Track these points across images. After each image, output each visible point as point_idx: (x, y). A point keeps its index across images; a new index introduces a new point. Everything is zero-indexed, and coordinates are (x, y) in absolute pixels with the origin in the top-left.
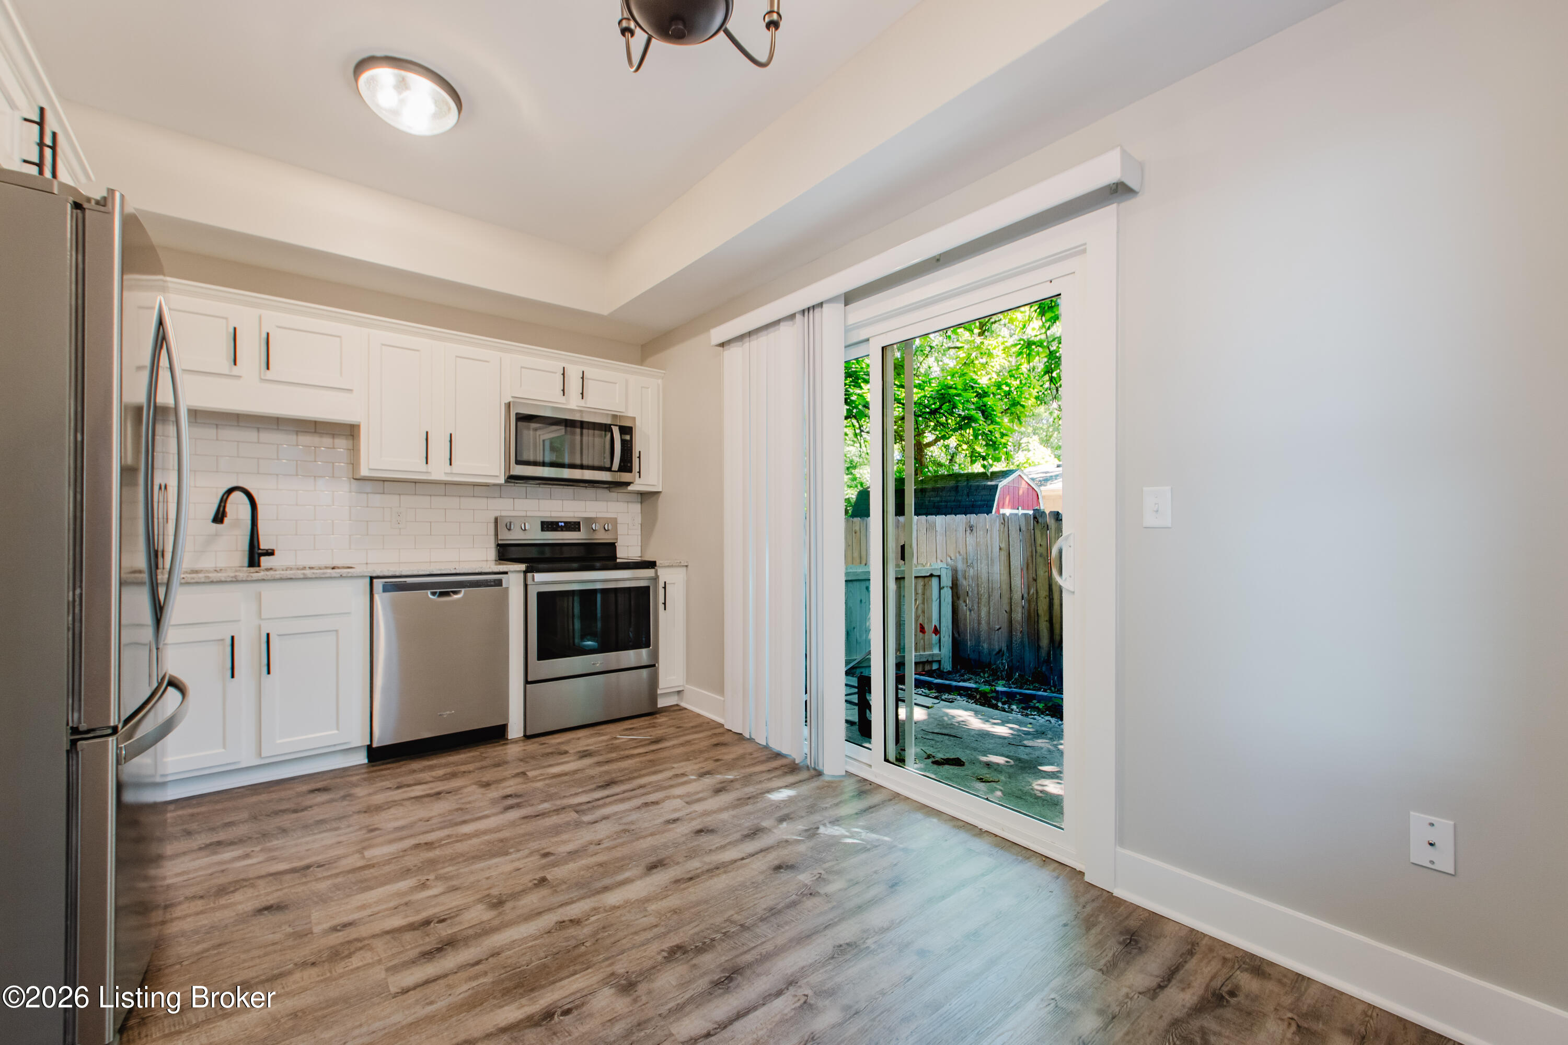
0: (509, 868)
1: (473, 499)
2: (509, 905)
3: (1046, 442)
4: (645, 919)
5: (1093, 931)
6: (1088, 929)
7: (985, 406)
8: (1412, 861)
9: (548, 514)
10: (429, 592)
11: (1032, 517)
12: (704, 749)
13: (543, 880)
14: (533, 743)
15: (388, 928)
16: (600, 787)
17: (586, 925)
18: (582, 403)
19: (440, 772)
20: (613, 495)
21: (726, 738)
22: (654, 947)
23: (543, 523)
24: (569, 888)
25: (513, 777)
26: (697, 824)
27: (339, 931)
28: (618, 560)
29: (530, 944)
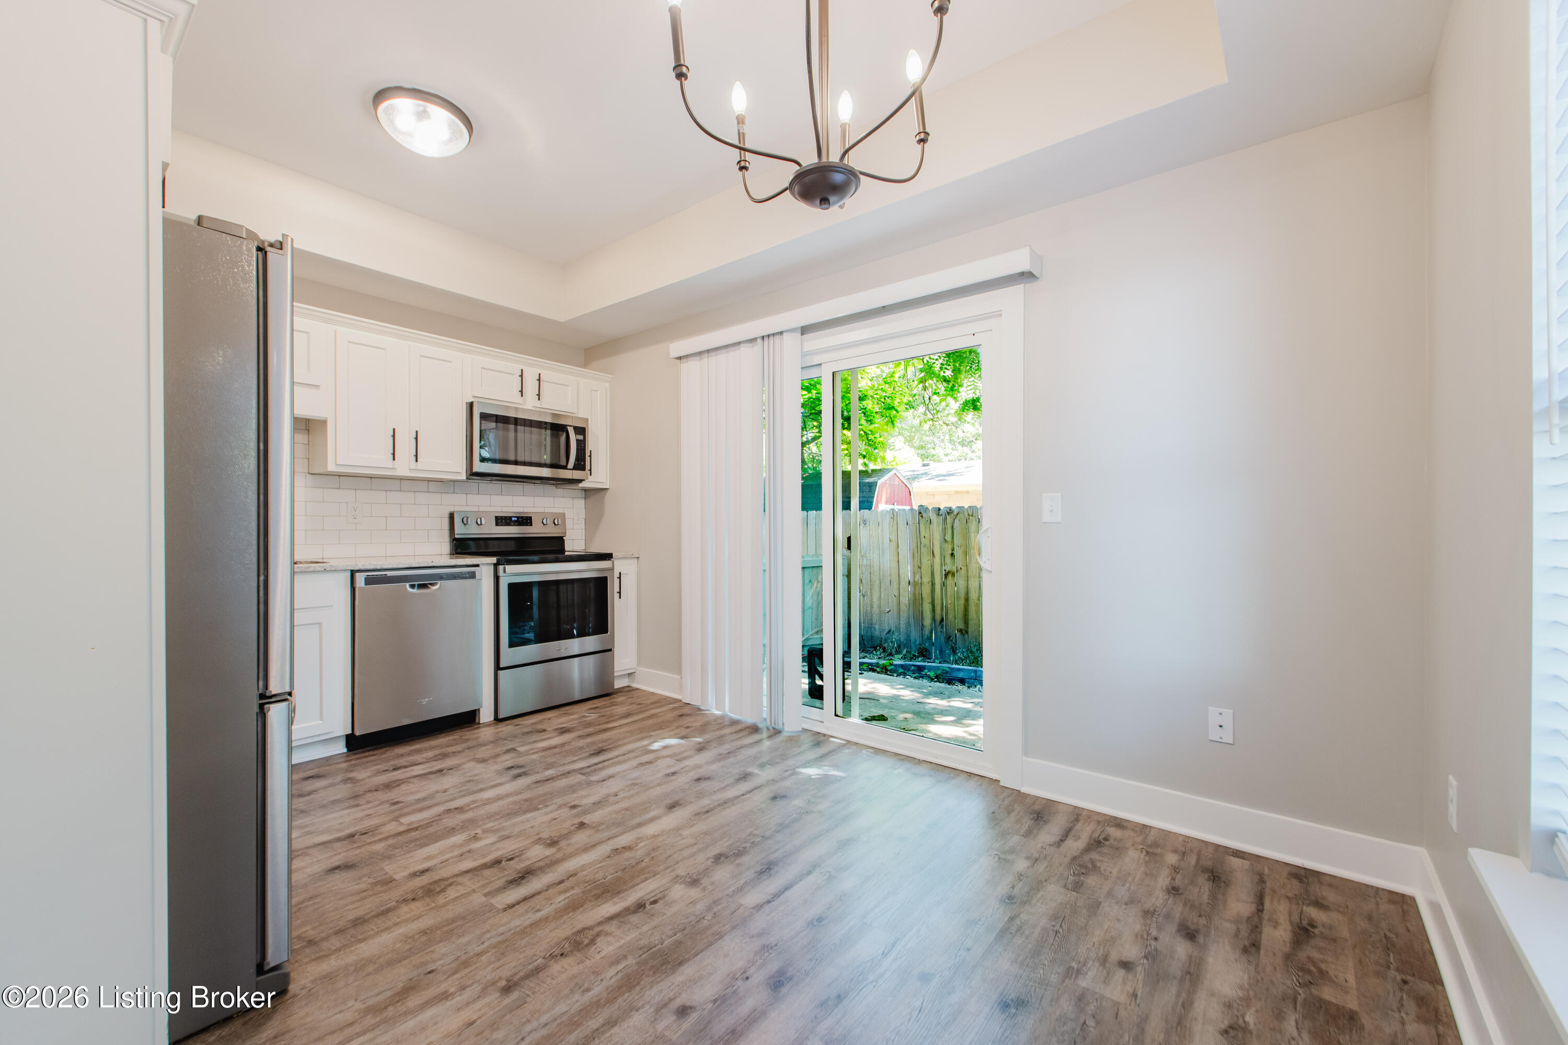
0: (546, 818)
1: (427, 494)
2: (563, 844)
3: (909, 441)
4: (684, 840)
5: (1012, 814)
6: (1009, 813)
7: (865, 409)
8: (1210, 738)
9: (499, 509)
10: (408, 585)
11: (917, 513)
12: (672, 719)
13: (582, 825)
14: (507, 725)
15: (465, 869)
16: (592, 754)
17: (638, 849)
18: (538, 404)
19: (430, 754)
20: (560, 491)
21: (686, 710)
22: (701, 857)
23: (497, 518)
24: (608, 827)
25: (505, 753)
26: (694, 775)
27: (419, 876)
28: (567, 553)
29: (598, 866)
